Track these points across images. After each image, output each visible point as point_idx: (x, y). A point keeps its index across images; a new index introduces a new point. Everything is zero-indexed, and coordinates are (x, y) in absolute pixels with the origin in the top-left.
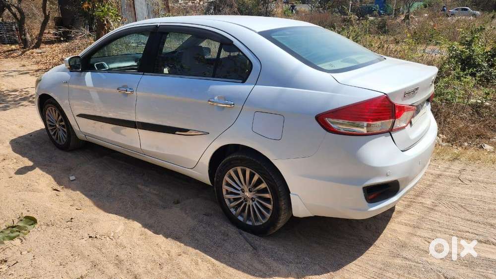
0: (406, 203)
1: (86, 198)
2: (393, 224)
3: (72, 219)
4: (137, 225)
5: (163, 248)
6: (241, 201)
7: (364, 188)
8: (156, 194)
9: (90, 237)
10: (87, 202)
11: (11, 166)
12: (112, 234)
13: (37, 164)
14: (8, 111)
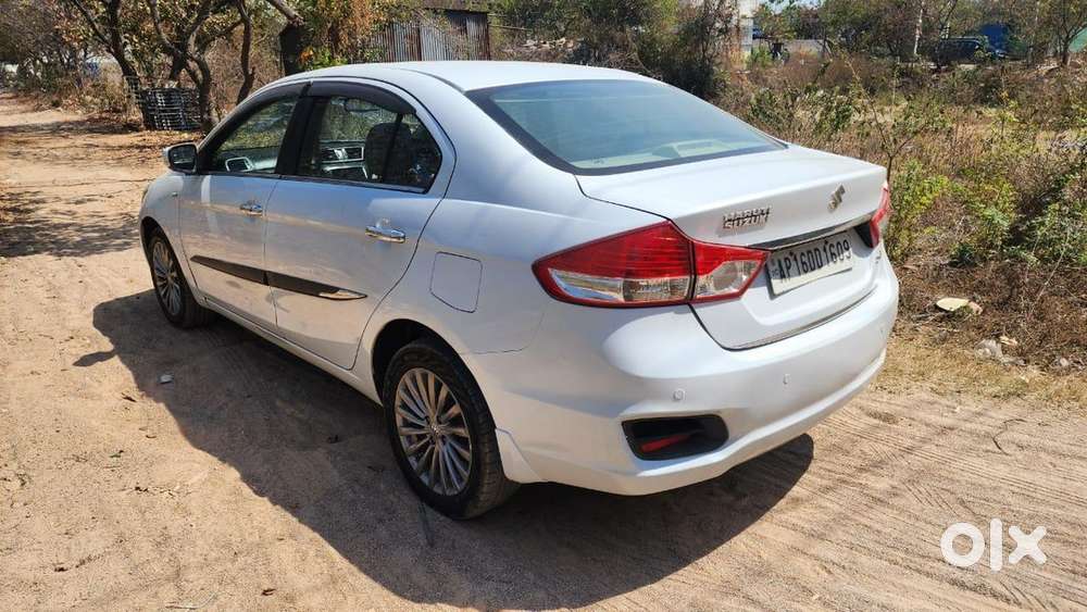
0: (825, 482)
1: (171, 418)
2: (765, 525)
3: (121, 451)
4: (233, 475)
5: (255, 523)
6: (425, 441)
7: (624, 423)
8: (300, 421)
9: (137, 488)
10: (171, 423)
11: (74, 351)
12: (178, 487)
13: (121, 350)
14: (125, 252)
